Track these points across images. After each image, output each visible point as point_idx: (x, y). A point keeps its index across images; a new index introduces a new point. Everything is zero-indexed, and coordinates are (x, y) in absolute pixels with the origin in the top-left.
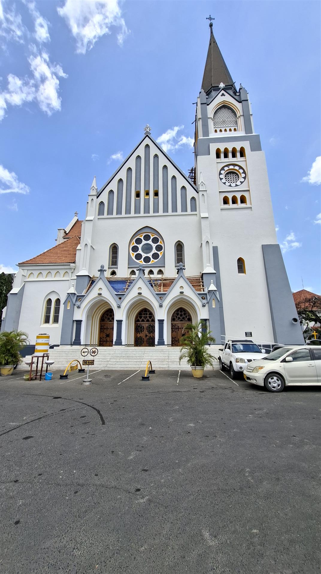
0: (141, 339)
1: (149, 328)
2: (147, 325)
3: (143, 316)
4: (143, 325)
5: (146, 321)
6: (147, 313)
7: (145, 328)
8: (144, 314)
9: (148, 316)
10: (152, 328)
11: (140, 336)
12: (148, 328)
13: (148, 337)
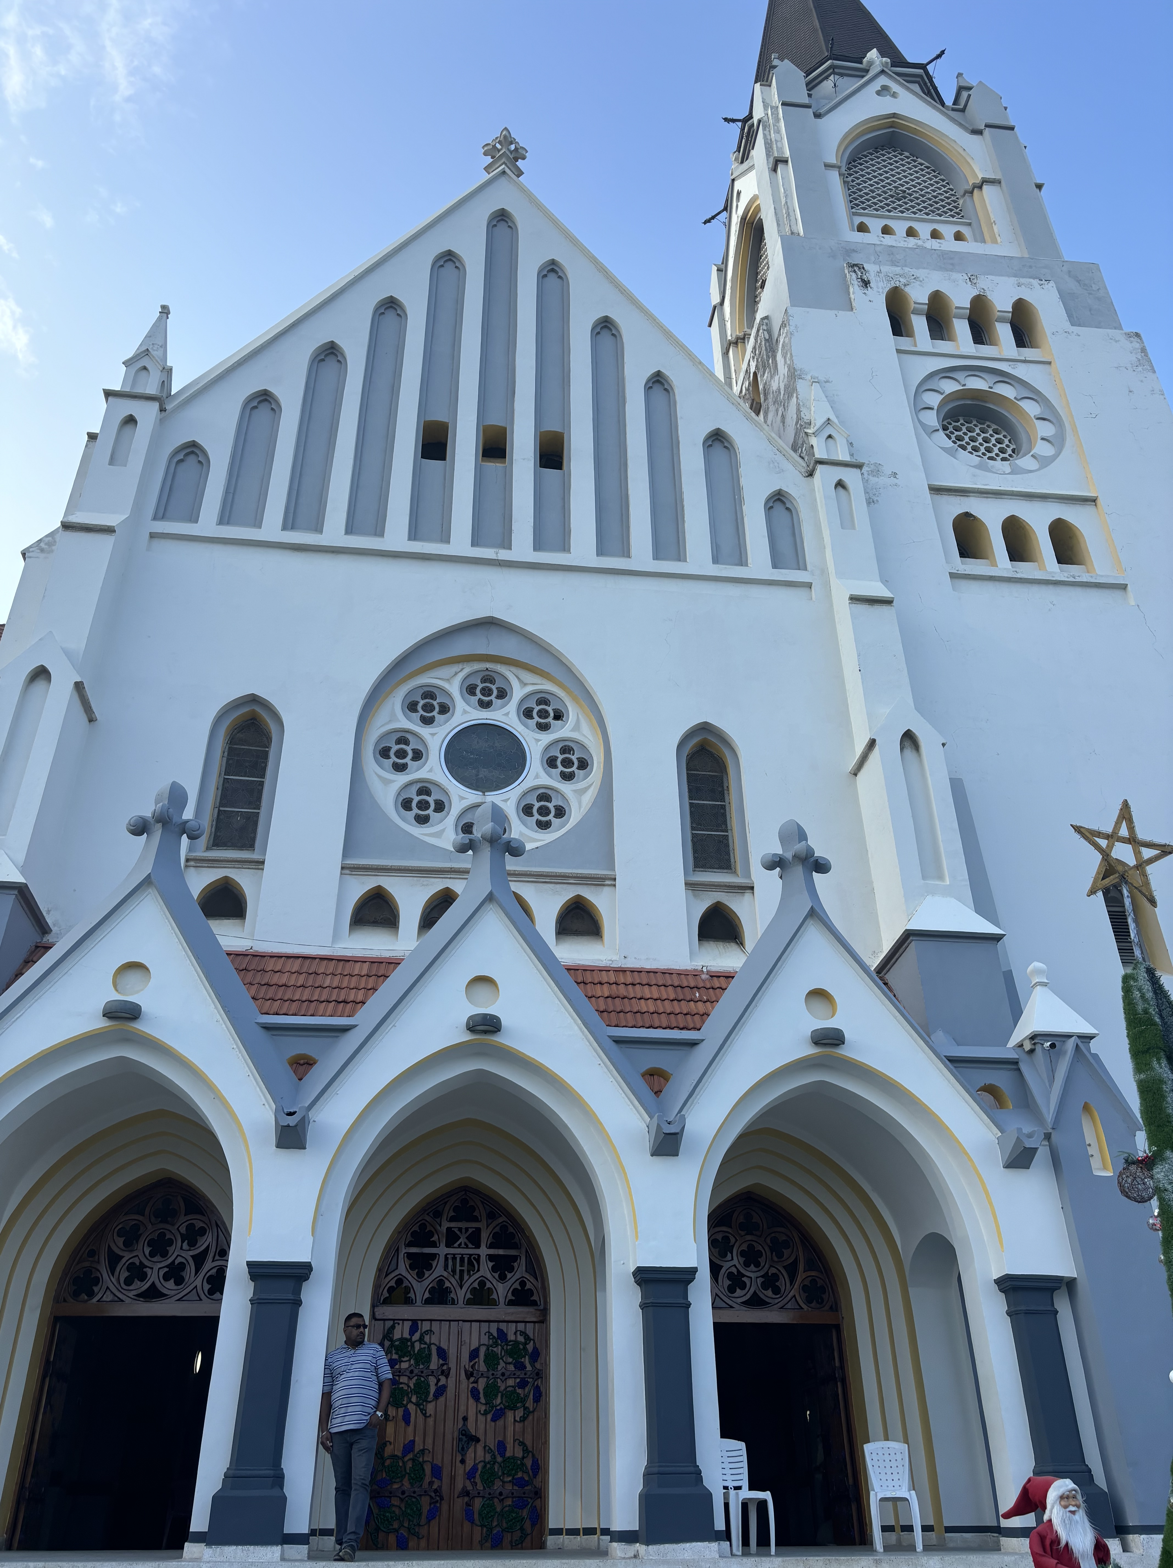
0: (419, 1467)
1: (492, 1360)
2: (475, 1337)
3: (442, 1250)
4: (442, 1337)
5: (469, 1302)
6: (478, 1230)
7: (459, 1360)
8: (451, 1239)
9: (484, 1251)
10: (521, 1367)
11: (409, 1447)
12: (482, 1367)
13: (476, 1455)
